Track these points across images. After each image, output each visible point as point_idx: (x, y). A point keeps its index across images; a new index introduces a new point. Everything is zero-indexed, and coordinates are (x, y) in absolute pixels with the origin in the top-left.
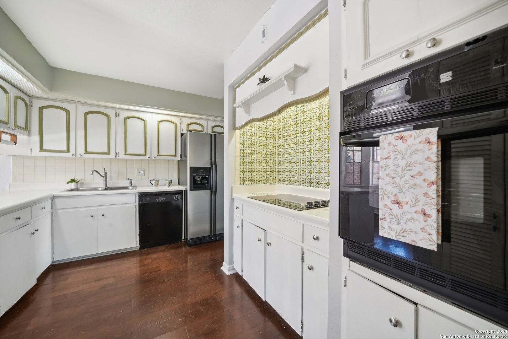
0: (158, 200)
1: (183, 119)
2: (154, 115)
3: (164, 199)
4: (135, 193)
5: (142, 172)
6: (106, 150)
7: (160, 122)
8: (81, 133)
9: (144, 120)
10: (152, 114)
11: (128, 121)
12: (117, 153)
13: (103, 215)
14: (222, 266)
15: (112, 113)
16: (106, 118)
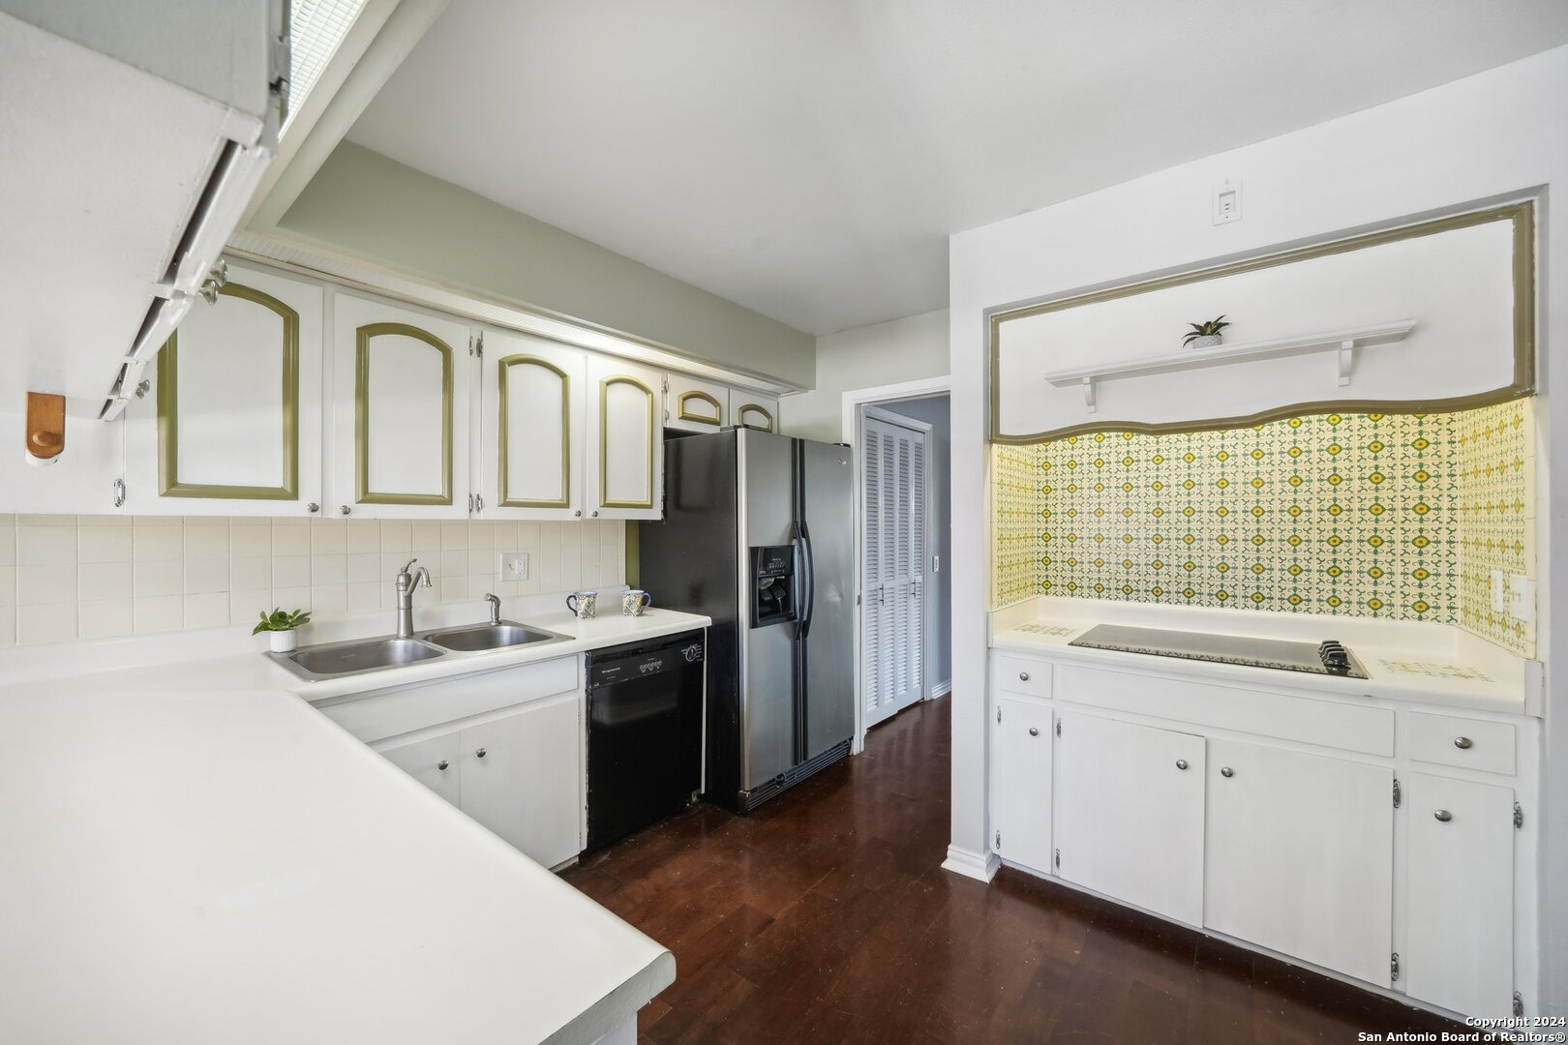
0: (643, 668)
1: (672, 379)
2: (593, 358)
3: (660, 663)
4: (576, 654)
5: (517, 566)
6: (437, 489)
7: (608, 384)
8: (345, 412)
9: (562, 375)
10: (585, 353)
11: (512, 372)
12: (475, 497)
13: (481, 755)
14: (945, 857)
15: (457, 337)
16: (439, 355)
